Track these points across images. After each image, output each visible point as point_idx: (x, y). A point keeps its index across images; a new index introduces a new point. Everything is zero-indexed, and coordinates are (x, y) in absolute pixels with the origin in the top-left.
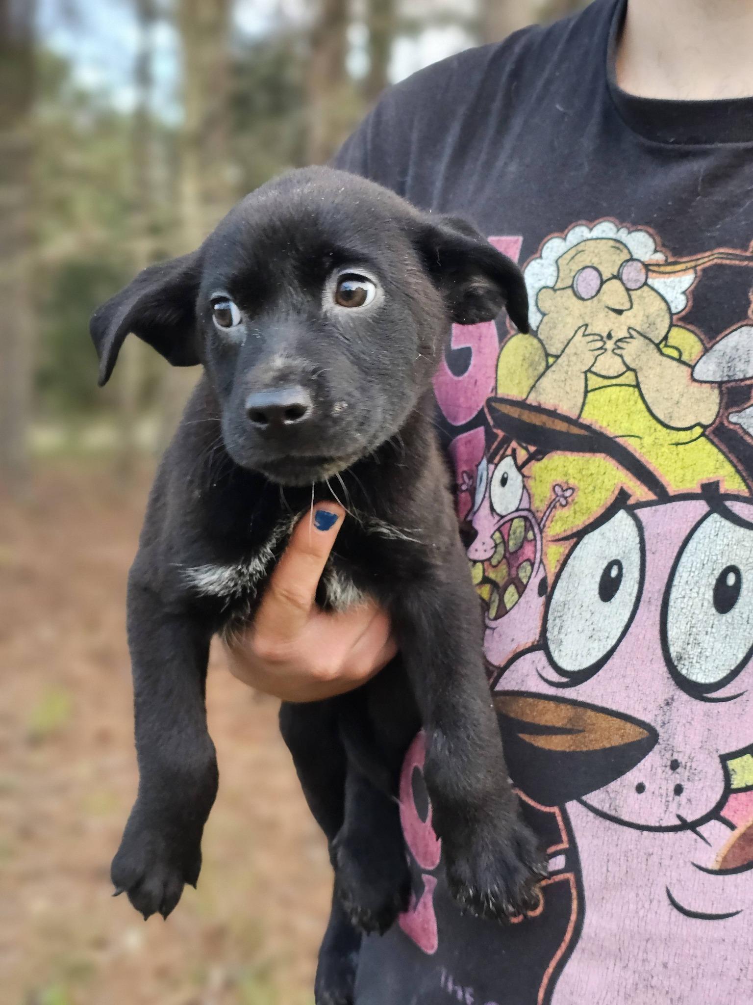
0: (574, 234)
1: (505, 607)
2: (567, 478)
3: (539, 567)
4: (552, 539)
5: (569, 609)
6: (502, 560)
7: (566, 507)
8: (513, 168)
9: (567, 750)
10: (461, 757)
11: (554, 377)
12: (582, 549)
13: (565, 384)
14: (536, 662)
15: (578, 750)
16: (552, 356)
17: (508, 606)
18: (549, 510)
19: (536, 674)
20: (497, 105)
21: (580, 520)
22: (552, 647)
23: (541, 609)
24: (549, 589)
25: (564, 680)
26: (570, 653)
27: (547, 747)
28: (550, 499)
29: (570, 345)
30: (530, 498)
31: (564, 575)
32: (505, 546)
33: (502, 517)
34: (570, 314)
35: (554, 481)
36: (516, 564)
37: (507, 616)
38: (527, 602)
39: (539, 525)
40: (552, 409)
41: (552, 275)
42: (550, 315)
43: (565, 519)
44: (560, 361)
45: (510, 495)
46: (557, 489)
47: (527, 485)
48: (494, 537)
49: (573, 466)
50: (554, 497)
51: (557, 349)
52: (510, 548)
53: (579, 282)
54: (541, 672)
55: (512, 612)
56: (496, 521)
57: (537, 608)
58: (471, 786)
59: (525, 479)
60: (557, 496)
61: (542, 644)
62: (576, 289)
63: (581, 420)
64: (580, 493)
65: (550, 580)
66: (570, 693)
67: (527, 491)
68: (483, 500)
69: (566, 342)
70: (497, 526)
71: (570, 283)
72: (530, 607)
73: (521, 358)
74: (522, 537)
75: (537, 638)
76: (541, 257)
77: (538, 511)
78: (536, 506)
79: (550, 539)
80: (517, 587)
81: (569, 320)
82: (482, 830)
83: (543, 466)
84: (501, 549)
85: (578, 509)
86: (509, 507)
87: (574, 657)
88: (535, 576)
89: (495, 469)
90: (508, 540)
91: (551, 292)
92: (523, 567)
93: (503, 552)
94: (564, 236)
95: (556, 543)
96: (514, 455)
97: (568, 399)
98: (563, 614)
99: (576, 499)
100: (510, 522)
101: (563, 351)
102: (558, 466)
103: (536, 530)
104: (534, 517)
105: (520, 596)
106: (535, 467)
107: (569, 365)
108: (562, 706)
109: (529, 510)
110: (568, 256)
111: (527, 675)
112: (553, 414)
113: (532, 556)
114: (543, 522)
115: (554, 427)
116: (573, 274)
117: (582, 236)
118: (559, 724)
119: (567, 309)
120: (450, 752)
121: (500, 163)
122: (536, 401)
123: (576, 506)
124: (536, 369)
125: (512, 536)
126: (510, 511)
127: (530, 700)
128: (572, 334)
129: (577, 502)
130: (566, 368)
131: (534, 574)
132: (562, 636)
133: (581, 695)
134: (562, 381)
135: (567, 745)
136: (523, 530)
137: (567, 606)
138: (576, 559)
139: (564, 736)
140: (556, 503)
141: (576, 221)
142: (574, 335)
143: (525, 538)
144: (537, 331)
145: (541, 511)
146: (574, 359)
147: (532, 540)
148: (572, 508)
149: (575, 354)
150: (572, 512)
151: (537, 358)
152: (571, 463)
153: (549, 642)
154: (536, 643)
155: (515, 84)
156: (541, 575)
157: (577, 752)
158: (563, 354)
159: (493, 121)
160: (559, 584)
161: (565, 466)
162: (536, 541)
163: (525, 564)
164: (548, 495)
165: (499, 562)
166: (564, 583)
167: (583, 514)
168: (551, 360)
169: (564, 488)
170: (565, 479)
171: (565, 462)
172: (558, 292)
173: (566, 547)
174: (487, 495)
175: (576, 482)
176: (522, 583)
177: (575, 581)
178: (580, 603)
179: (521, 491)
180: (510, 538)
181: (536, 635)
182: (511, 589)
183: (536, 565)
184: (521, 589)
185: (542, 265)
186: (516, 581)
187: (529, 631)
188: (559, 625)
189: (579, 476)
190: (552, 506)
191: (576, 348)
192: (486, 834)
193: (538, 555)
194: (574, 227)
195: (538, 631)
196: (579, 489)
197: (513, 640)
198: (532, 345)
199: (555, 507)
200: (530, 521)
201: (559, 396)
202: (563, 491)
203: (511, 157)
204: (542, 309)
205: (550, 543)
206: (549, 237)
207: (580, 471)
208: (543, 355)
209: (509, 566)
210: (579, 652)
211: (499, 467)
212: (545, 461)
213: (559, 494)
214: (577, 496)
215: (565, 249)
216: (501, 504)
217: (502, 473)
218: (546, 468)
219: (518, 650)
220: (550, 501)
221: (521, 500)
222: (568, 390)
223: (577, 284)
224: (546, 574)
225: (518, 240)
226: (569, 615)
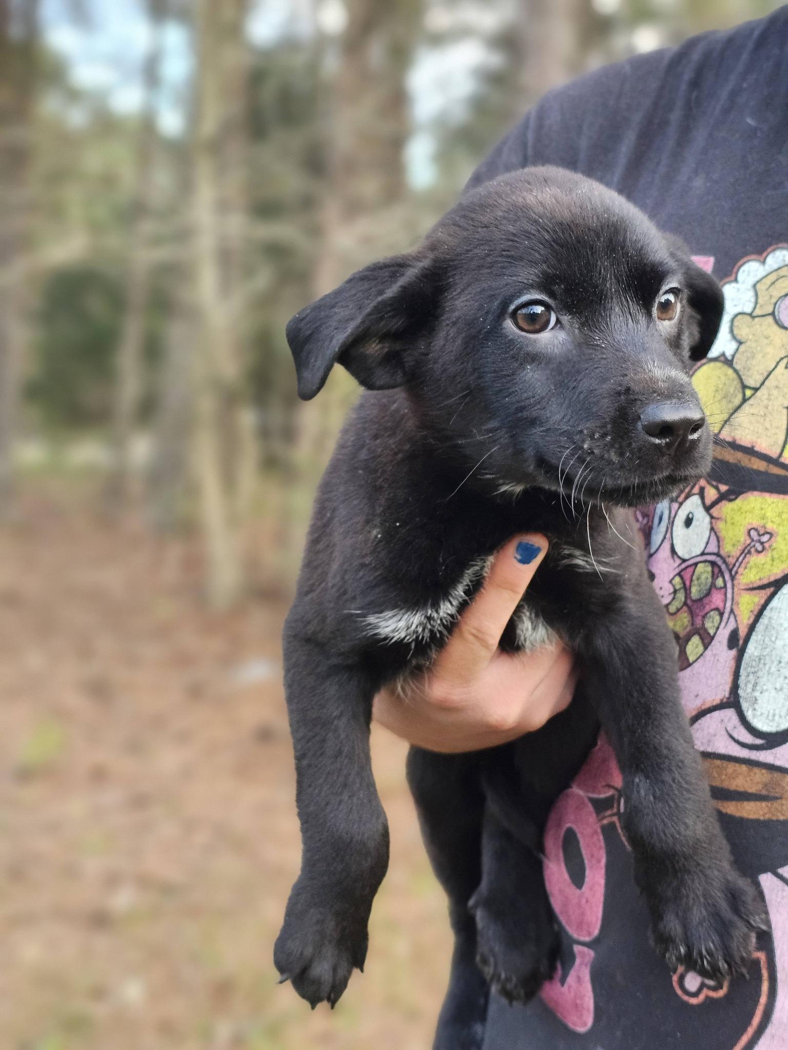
0: (773, 257)
1: (687, 659)
2: (764, 521)
3: (729, 618)
4: (746, 587)
5: (765, 664)
6: (682, 607)
7: (764, 553)
8: (699, 183)
9: (762, 818)
10: (667, 802)
11: (752, 411)
12: (781, 599)
13: (765, 420)
14: (726, 720)
15: (774, 818)
16: (750, 388)
17: (691, 659)
18: (743, 555)
19: (726, 734)
20: (675, 116)
21: (778, 568)
22: (745, 705)
23: (732, 664)
24: (741, 642)
25: (759, 742)
26: (767, 713)
27: (738, 814)
28: (744, 544)
29: (771, 376)
30: (718, 541)
31: (760, 627)
32: (686, 593)
33: (684, 561)
34: (771, 343)
35: (749, 524)
36: (703, 613)
37: (689, 669)
38: (715, 655)
39: (730, 571)
40: (749, 446)
41: (750, 301)
42: (748, 343)
43: (761, 566)
44: (759, 393)
45: (695, 537)
46: (753, 533)
47: (715, 527)
48: (674, 582)
49: (772, 509)
50: (748, 541)
51: (756, 381)
52: (692, 595)
53: (781, 310)
54: (731, 732)
55: (695, 665)
56: (676, 565)
57: (726, 662)
58: (679, 833)
59: (714, 521)
60: (753, 540)
61: (733, 702)
62: (777, 317)
63: (782, 460)
64: (779, 539)
65: (742, 633)
66: (765, 756)
67: (716, 533)
68: (663, 541)
69: (765, 375)
70: (677, 571)
71: (770, 310)
72: (718, 660)
73: (714, 389)
74: (709, 585)
75: (727, 695)
76: (736, 280)
77: (729, 557)
78: (726, 550)
79: (742, 587)
80: (702, 639)
81: (770, 350)
82: (693, 881)
83: (735, 507)
84: (681, 596)
85: (776, 556)
86: (693, 549)
87: (770, 718)
88: (725, 627)
89: (679, 508)
90: (690, 587)
91: (748, 318)
92: (710, 616)
93: (683, 599)
94: (762, 259)
95: (748, 592)
96: (702, 494)
97: (767, 436)
98: (758, 671)
99: (774, 545)
100: (693, 567)
101: (763, 383)
102: (754, 508)
103: (727, 576)
104: (725, 562)
105: (706, 648)
106: (727, 508)
107: (769, 399)
108: (756, 770)
109: (718, 555)
110: (768, 281)
111: (715, 735)
112: (750, 451)
113: (721, 605)
114: (735, 569)
115: (749, 466)
116: (774, 300)
117: (784, 261)
118: (752, 790)
119: (767, 338)
120: (654, 797)
121: (682, 177)
122: (731, 436)
123: (775, 553)
124: (730, 401)
125: (695, 582)
126: (694, 554)
127: (718, 762)
128: (773, 366)
129: (774, 549)
130: (766, 402)
131: (723, 624)
132: (757, 694)
133: (779, 759)
134: (762, 416)
135: (761, 813)
136: (710, 576)
137: (762, 661)
138: (774, 610)
139: (758, 803)
140: (751, 548)
141: (777, 244)
142: (776, 367)
143: (713, 585)
144: (733, 360)
145: (733, 556)
146: (775, 392)
147: (721, 588)
148: (770, 555)
149: (777, 387)
150: (769, 559)
151: (732, 390)
152: (769, 505)
153: (741, 700)
154: (725, 700)
155: (694, 94)
156: (731, 626)
157: (772, 821)
158: (763, 387)
159: (672, 132)
160: (754, 637)
161: (762, 509)
162: (726, 588)
163: (712, 613)
164: (742, 540)
165: (678, 610)
166: (760, 637)
167: (783, 562)
168: (748, 393)
169: (761, 532)
170: (762, 522)
171: (762, 504)
172: (757, 320)
173: (762, 597)
174: (668, 536)
175: (775, 527)
176: (708, 634)
177: (772, 635)
178: (778, 658)
179: (708, 533)
180: (692, 584)
181: (725, 691)
182: (696, 640)
183: (726, 615)
184: (707, 641)
185: (738, 290)
186: (701, 631)
187: (717, 687)
188: (753, 682)
189: (777, 520)
190: (746, 551)
191: (778, 380)
192: (696, 886)
193: (729, 604)
194: (774, 250)
195: (727, 688)
196: (777, 534)
197: (697, 696)
198: (726, 375)
199: (749, 552)
200: (719, 567)
201: (757, 432)
202: (760, 535)
203: (696, 172)
204: (739, 337)
205: (742, 592)
206: (745, 259)
207: (780, 515)
208: (739, 386)
209: (692, 614)
210: (777, 712)
211: (683, 507)
212: (739, 502)
213: (755, 539)
214: (776, 541)
215: (764, 274)
216: (684, 546)
217: (686, 513)
218: (740, 509)
219: (703, 708)
220: (744, 547)
221: (707, 543)
222: (768, 426)
223: (779, 312)
224: (737, 624)
225: (708, 261)
226: (765, 671)
